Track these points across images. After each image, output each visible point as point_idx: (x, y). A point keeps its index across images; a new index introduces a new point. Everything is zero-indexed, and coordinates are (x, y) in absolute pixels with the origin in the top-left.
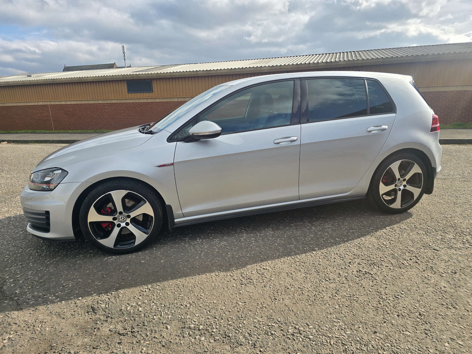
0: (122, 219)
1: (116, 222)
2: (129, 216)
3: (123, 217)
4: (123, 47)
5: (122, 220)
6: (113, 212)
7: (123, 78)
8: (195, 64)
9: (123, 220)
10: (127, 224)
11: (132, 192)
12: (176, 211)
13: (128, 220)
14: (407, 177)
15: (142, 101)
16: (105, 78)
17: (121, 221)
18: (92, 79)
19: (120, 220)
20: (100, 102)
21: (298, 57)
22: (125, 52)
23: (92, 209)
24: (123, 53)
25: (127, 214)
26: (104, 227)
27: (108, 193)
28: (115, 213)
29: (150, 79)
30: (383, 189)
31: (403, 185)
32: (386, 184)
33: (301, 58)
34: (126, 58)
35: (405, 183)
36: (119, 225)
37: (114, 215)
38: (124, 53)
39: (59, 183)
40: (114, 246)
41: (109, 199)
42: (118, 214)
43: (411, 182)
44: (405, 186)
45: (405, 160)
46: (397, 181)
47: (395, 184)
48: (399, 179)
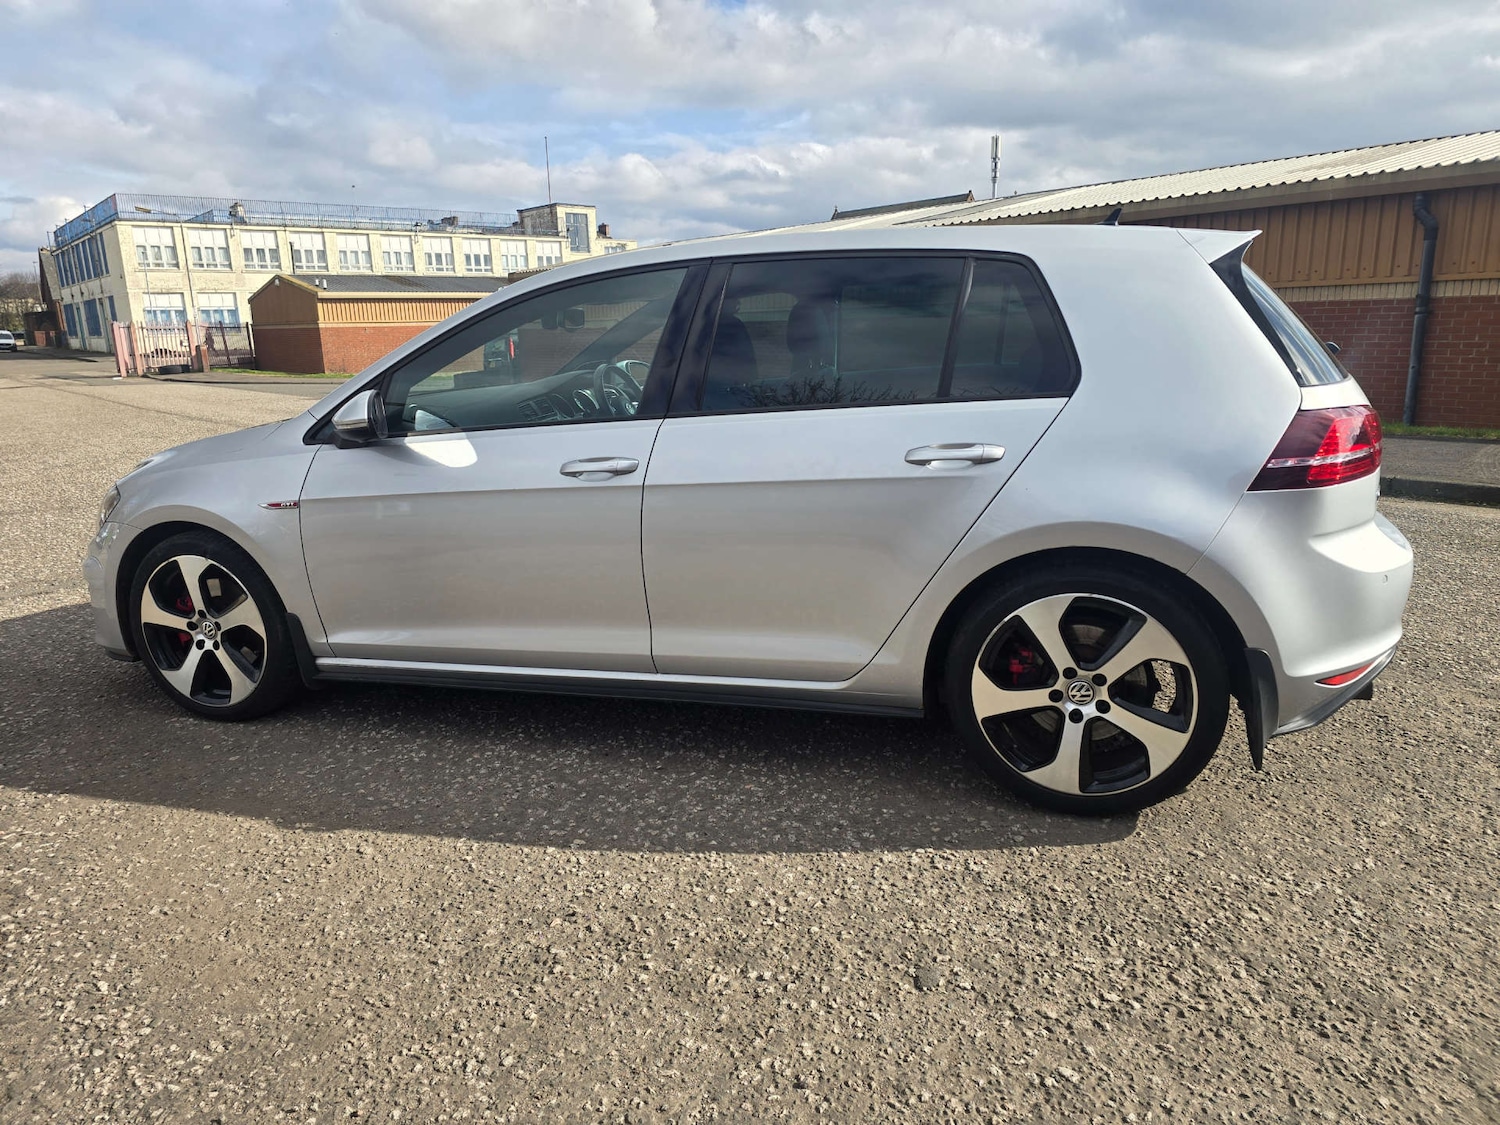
4: (996, 141)
8: (1114, 183)
14: (1111, 672)
22: (999, 156)
24: (991, 160)
30: (990, 697)
32: (1006, 682)
34: (998, 175)
35: (1099, 693)
38: (995, 158)
43: (1130, 694)
44: (1102, 706)
45: (1094, 596)
46: (1062, 679)
47: (1050, 689)
48: (1070, 673)
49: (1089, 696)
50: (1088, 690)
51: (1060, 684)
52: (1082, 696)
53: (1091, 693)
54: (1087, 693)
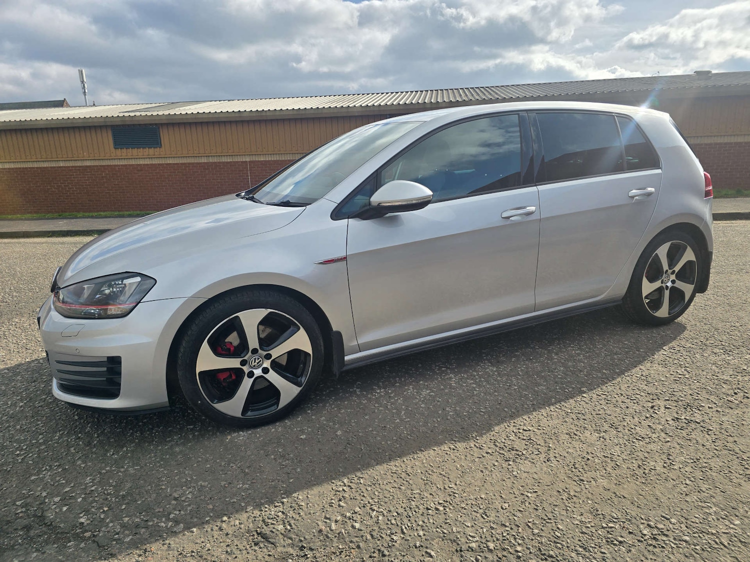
0: (257, 361)
1: (246, 369)
2: (268, 357)
3: (258, 359)
4: (81, 73)
5: (256, 363)
6: (241, 349)
7: (105, 122)
8: (229, 101)
9: (258, 363)
10: (266, 371)
11: (277, 311)
12: (349, 342)
13: (267, 364)
14: (677, 268)
15: (142, 162)
16: (72, 123)
17: (254, 366)
18: (45, 123)
19: (253, 364)
20: (61, 164)
21: (374, 95)
23: (205, 347)
25: (265, 353)
26: (222, 379)
27: (233, 316)
28: (245, 352)
29: (156, 124)
30: (647, 287)
31: (671, 280)
32: (651, 280)
33: (380, 96)
34: (86, 91)
35: (673, 277)
36: (251, 374)
37: (242, 355)
39: (140, 302)
40: (242, 414)
41: (236, 326)
42: (250, 353)
43: (681, 275)
44: (673, 282)
45: (675, 241)
47: (662, 279)
48: (667, 272)
51: (664, 277)
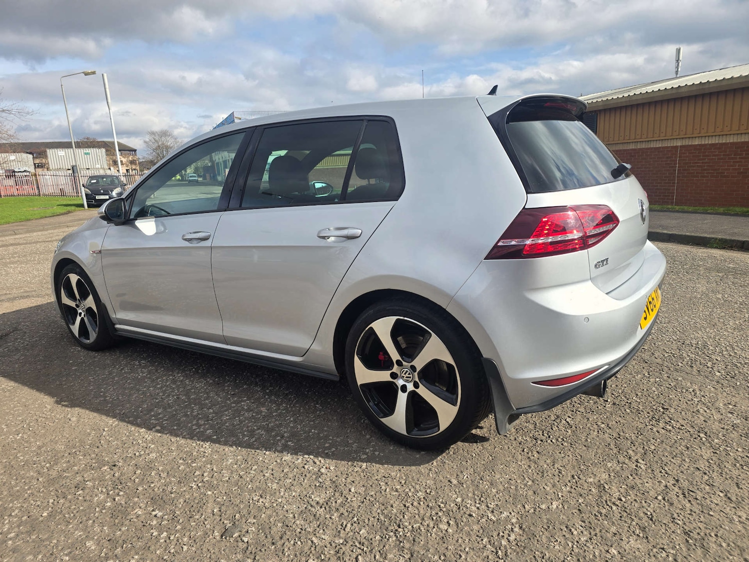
4: (678, 51)
22: (681, 59)
24: (675, 62)
29: (595, 111)
35: (416, 376)
38: (678, 61)
44: (416, 384)
45: (406, 319)
46: (396, 366)
47: (391, 371)
48: (399, 363)
49: (410, 377)
50: (409, 374)
51: (396, 369)
52: (407, 377)
53: (411, 376)
54: (409, 376)
